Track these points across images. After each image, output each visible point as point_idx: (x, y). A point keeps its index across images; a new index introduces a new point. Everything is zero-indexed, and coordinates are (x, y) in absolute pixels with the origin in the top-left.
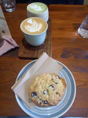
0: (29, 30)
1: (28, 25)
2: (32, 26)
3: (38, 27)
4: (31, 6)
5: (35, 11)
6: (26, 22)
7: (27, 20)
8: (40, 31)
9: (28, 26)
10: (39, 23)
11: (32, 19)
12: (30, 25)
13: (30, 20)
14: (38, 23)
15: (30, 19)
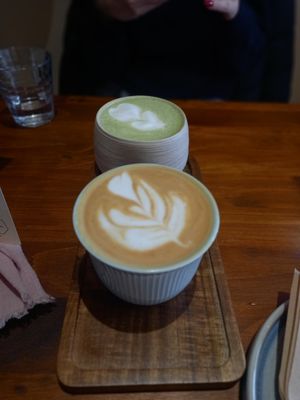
0: (123, 235)
1: (115, 206)
2: (137, 215)
3: (167, 217)
4: (111, 110)
5: (136, 130)
6: (103, 189)
7: (107, 182)
8: (183, 238)
9: (116, 215)
10: (171, 193)
11: (131, 173)
12: (125, 205)
13: (119, 182)
14: (163, 193)
15: (120, 174)
